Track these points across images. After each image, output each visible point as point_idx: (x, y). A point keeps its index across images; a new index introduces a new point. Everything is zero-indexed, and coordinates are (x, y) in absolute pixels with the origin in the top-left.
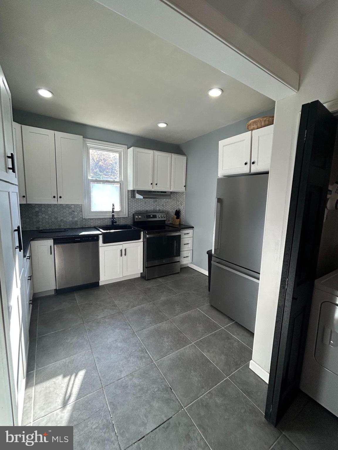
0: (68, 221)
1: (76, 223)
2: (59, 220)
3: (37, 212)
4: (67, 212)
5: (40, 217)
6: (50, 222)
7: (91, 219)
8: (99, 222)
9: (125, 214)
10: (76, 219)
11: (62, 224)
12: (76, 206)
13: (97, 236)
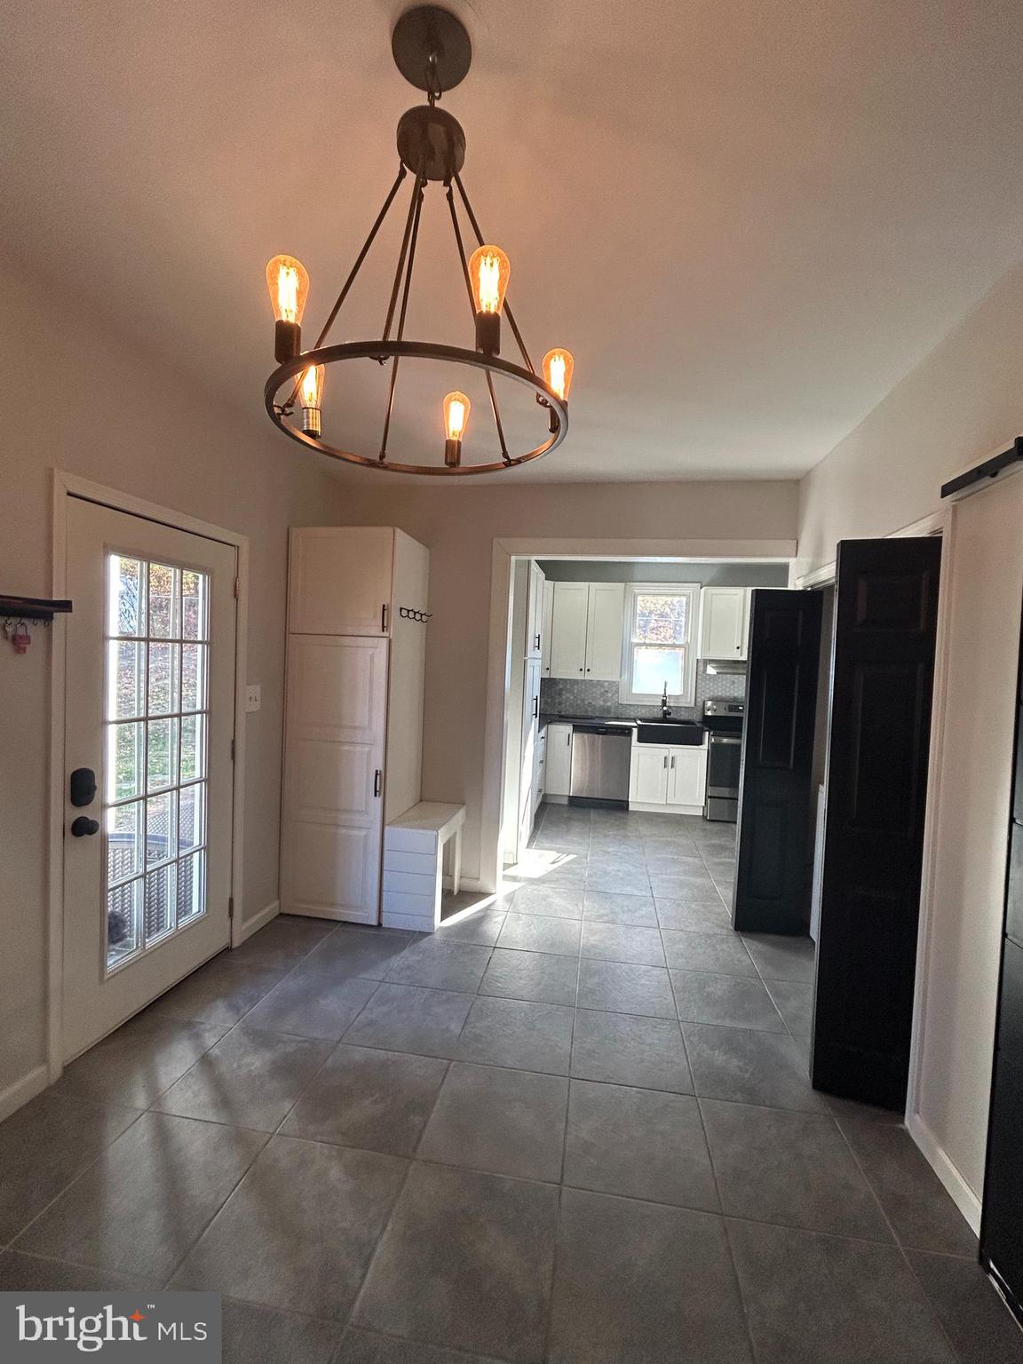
0: (598, 705)
1: (608, 710)
2: (586, 702)
3: (561, 690)
4: (598, 692)
5: (564, 697)
6: (575, 705)
7: (630, 705)
8: (643, 711)
9: (689, 701)
10: (609, 704)
11: (590, 709)
12: (611, 683)
13: (630, 729)
